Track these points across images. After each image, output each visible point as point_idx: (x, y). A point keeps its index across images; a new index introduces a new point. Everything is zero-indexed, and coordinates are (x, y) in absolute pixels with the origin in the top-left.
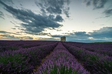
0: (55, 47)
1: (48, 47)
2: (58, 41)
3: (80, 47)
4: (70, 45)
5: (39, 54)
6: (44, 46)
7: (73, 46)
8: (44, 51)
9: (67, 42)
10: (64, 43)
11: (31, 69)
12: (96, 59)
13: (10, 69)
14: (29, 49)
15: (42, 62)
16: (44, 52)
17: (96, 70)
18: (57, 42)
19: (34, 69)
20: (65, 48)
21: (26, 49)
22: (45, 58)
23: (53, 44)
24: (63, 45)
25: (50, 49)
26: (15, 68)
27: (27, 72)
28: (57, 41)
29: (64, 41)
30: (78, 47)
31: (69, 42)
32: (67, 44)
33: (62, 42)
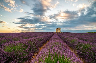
3: (73, 37)
4: (64, 36)
5: (37, 44)
6: (41, 36)
7: (68, 36)
8: (41, 41)
10: (59, 34)
11: (30, 56)
12: (89, 48)
13: (14, 56)
14: (29, 39)
15: (40, 50)
17: (88, 58)
19: (34, 55)
20: (60, 38)
21: (26, 39)
22: (42, 47)
24: (58, 35)
25: (46, 39)
26: (18, 55)
27: (28, 58)
28: (52, 32)
29: (59, 32)
30: (71, 36)
32: (62, 34)
33: (57, 33)
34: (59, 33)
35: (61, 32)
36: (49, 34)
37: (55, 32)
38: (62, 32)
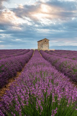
0: (27, 62)
1: (12, 62)
2: (32, 50)
4: (57, 58)
7: (66, 58)
9: (51, 51)
16: (4, 73)
18: (29, 52)
22: (5, 87)
23: (21, 56)
25: (16, 67)
28: (29, 50)
29: (44, 48)
31: (56, 51)
32: (52, 54)
33: (41, 52)
34: (46, 51)
35: (50, 49)
36: (20, 55)
37: (36, 50)
38: (53, 49)
